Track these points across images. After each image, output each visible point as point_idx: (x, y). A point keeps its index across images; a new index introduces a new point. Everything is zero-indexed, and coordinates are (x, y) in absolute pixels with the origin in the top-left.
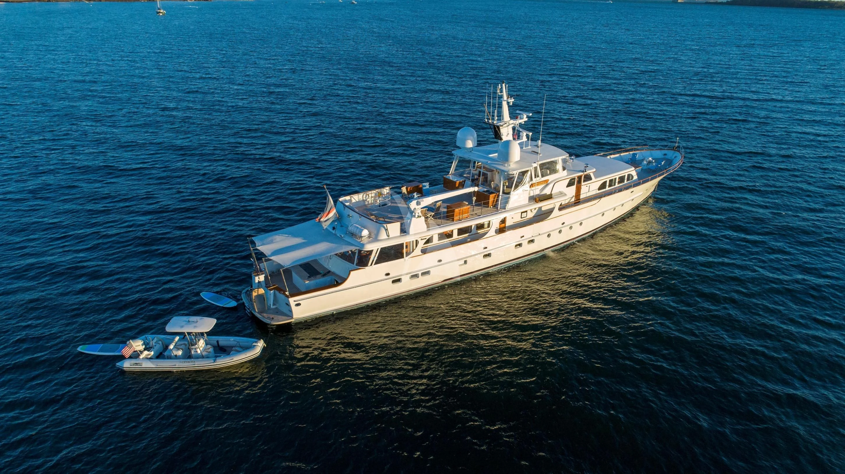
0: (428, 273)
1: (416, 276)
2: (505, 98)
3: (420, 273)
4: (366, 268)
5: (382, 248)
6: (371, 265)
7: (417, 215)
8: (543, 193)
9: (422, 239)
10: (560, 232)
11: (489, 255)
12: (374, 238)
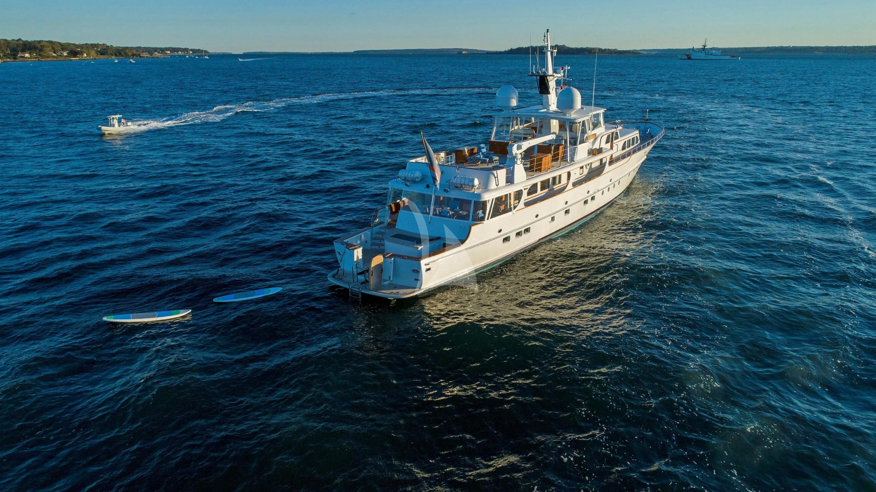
0: (527, 230)
1: (520, 234)
2: (549, 48)
3: (523, 230)
4: (484, 222)
6: (488, 219)
7: (518, 161)
9: (525, 189)
10: (609, 190)
11: (569, 211)
12: (486, 187)
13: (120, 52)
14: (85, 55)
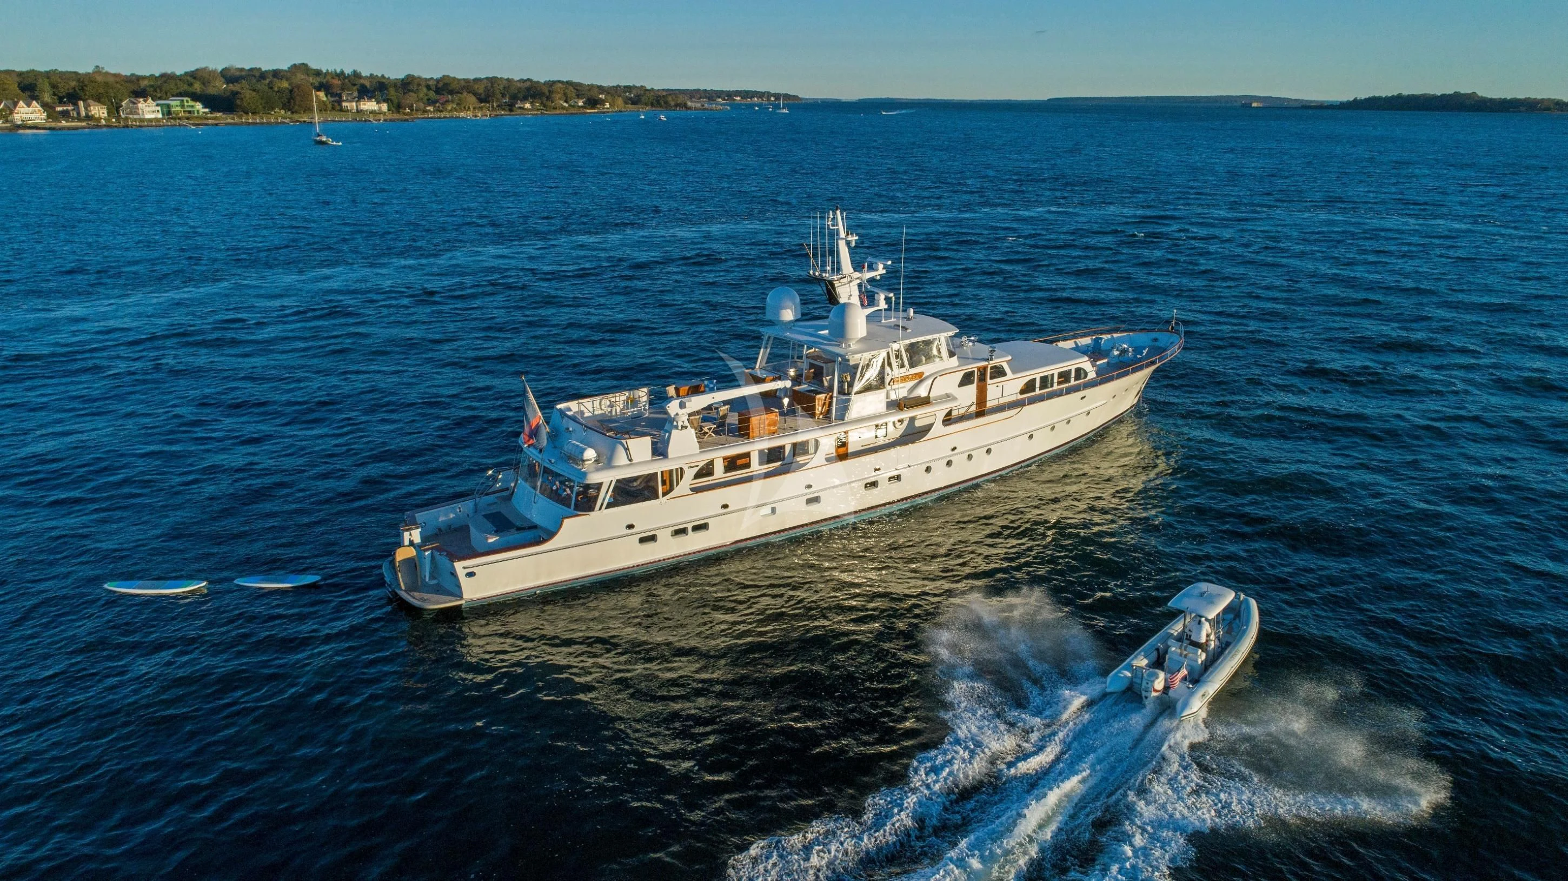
0: (704, 526)
1: (682, 531)
2: (842, 235)
3: (690, 526)
5: (618, 481)
7: (680, 424)
8: (914, 394)
9: (689, 469)
10: (949, 463)
11: (816, 500)
12: (605, 461)
13: (660, 99)
14: (607, 105)
